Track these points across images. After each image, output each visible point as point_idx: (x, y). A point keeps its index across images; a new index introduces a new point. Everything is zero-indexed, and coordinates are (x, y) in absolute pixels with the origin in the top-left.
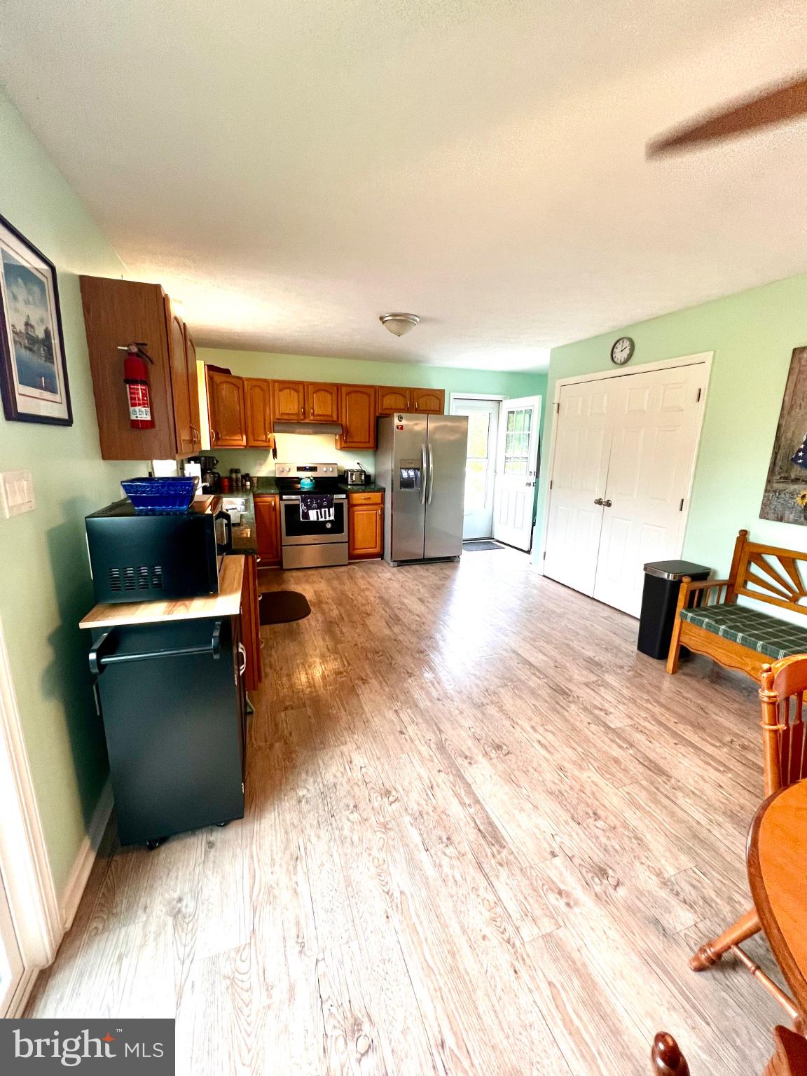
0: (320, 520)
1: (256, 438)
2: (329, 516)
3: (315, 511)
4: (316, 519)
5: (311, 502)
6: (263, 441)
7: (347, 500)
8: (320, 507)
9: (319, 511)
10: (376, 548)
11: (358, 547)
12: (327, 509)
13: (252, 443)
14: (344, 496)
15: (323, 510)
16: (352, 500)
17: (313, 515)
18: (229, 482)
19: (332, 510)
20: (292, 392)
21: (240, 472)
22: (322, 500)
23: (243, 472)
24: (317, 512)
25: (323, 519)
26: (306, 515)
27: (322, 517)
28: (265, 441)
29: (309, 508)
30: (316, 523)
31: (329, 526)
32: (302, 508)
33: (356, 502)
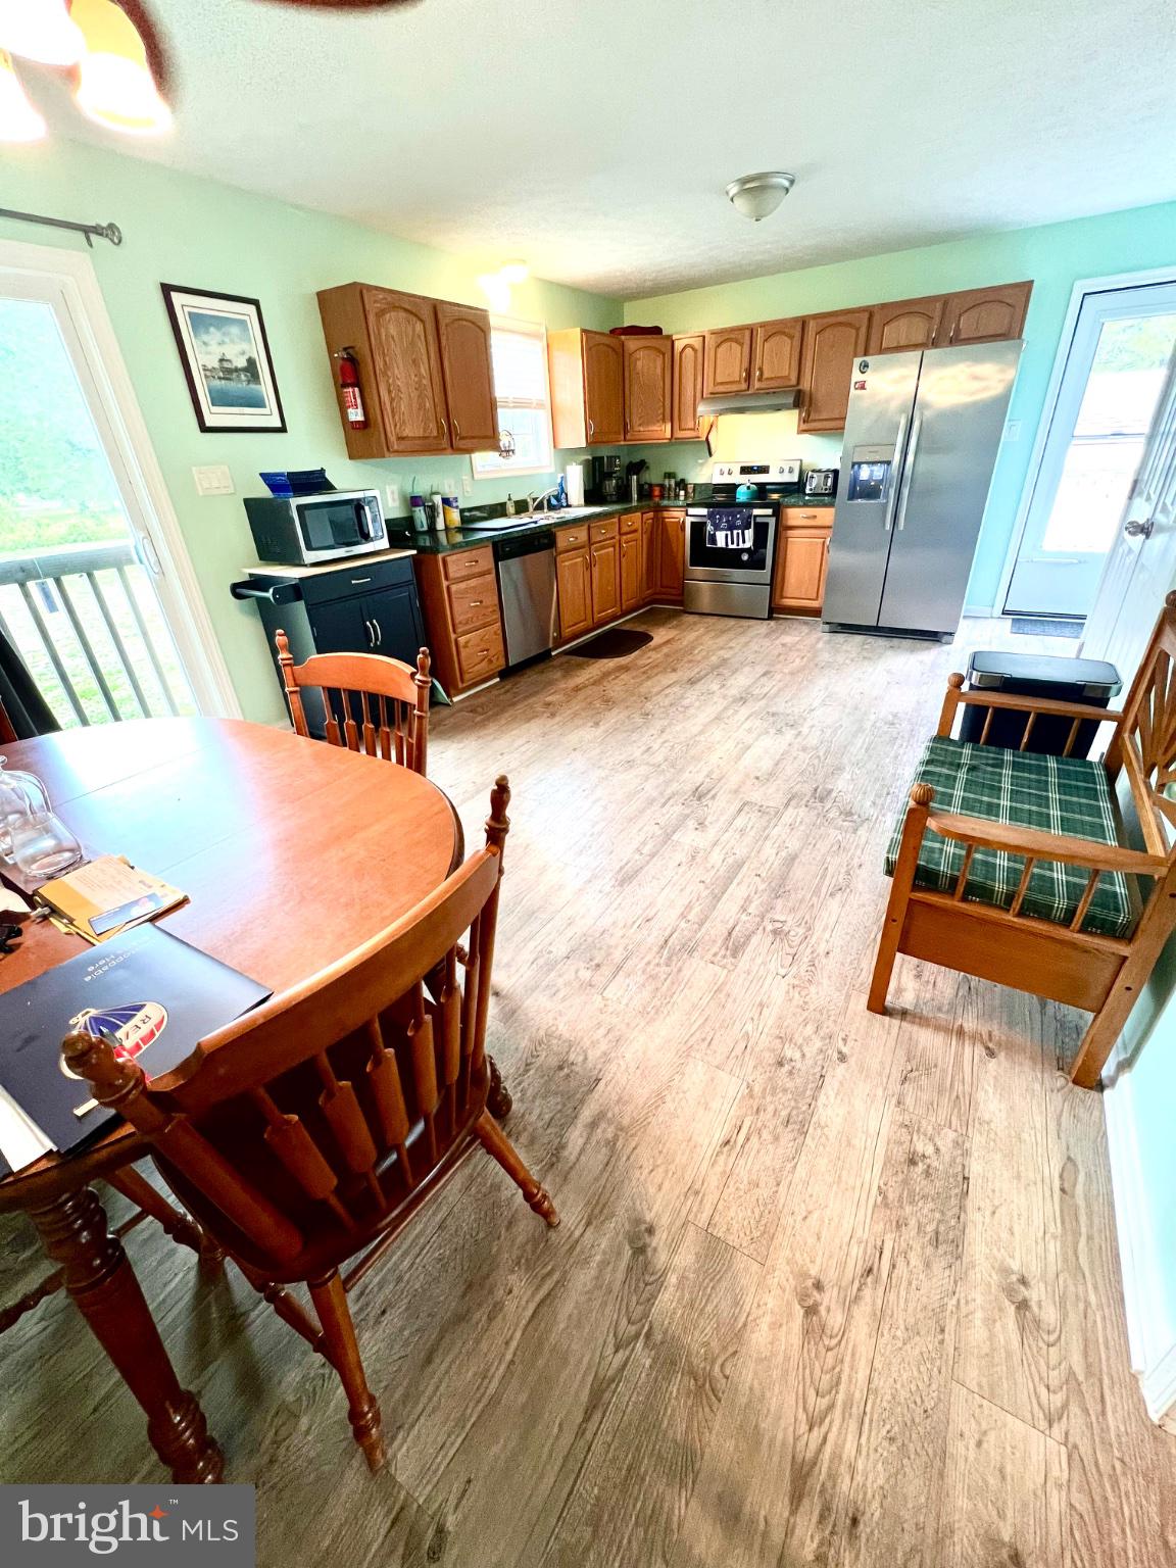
0: (731, 546)
1: (683, 427)
2: (744, 542)
3: (725, 532)
4: (724, 546)
5: (720, 519)
6: (691, 429)
7: (774, 519)
8: (731, 528)
9: (729, 533)
10: (816, 599)
11: (789, 596)
12: (740, 531)
13: (679, 434)
14: (769, 511)
15: (735, 532)
16: (787, 520)
17: (721, 539)
18: (661, 491)
19: (749, 534)
20: (734, 345)
21: (674, 477)
22: (734, 516)
23: (680, 476)
24: (727, 535)
25: (734, 546)
26: (713, 540)
27: (732, 543)
28: (693, 429)
29: (717, 528)
30: (725, 551)
31: (745, 557)
32: (709, 528)
33: (791, 522)
